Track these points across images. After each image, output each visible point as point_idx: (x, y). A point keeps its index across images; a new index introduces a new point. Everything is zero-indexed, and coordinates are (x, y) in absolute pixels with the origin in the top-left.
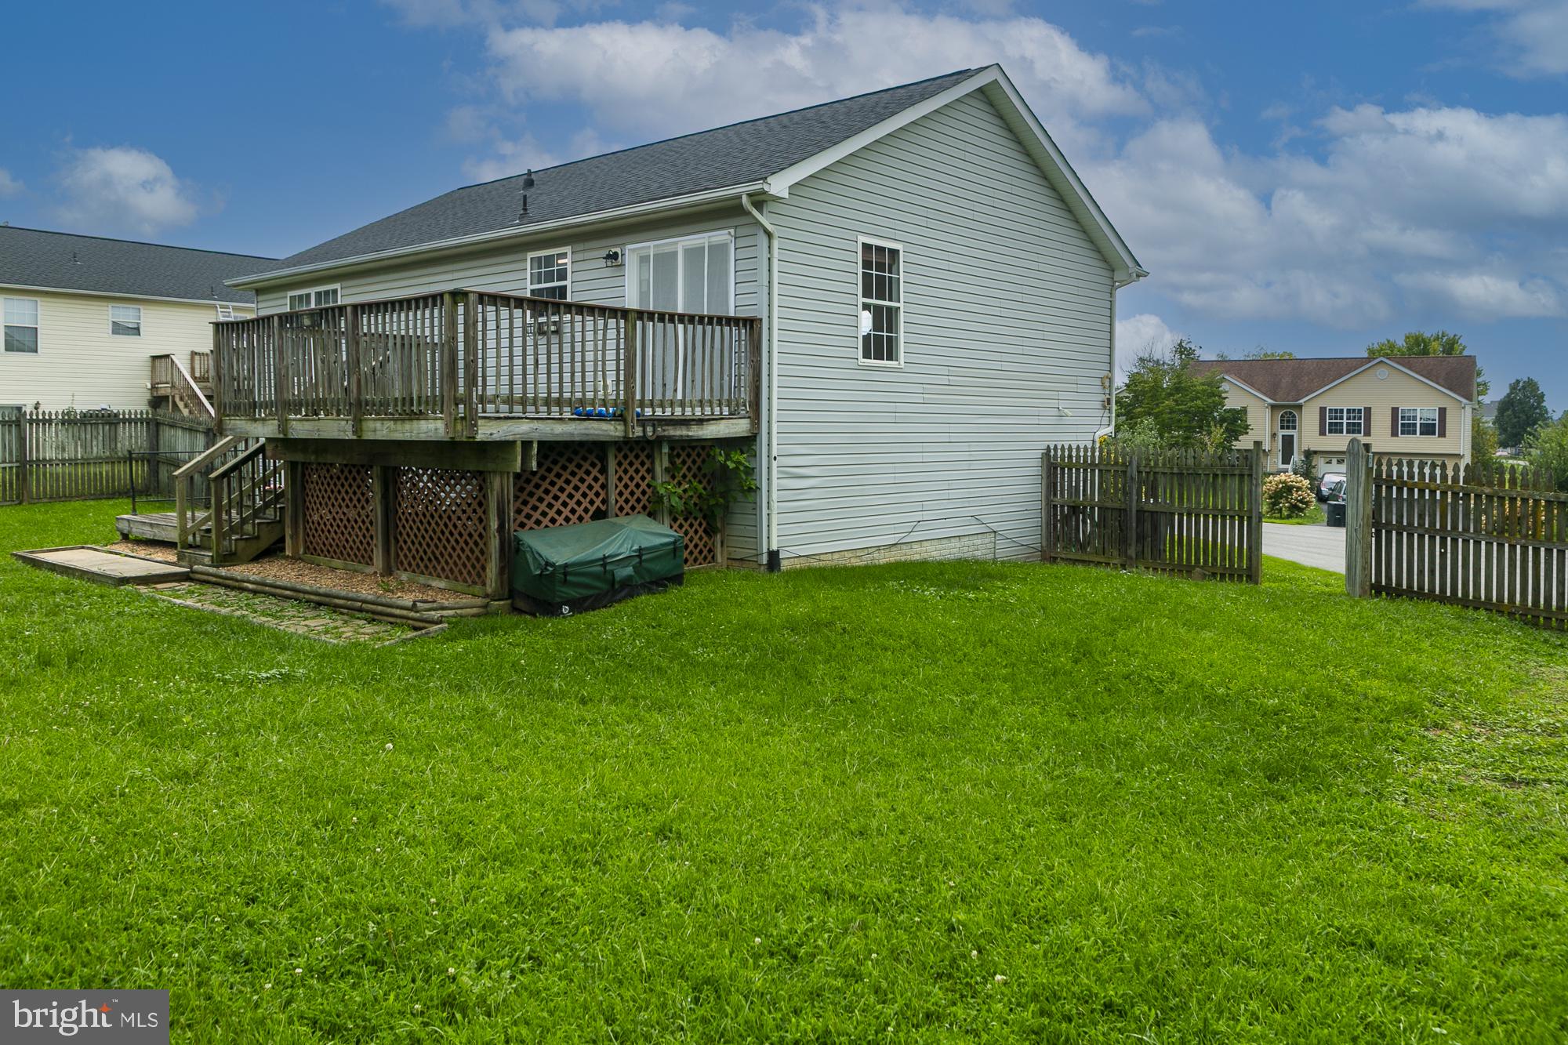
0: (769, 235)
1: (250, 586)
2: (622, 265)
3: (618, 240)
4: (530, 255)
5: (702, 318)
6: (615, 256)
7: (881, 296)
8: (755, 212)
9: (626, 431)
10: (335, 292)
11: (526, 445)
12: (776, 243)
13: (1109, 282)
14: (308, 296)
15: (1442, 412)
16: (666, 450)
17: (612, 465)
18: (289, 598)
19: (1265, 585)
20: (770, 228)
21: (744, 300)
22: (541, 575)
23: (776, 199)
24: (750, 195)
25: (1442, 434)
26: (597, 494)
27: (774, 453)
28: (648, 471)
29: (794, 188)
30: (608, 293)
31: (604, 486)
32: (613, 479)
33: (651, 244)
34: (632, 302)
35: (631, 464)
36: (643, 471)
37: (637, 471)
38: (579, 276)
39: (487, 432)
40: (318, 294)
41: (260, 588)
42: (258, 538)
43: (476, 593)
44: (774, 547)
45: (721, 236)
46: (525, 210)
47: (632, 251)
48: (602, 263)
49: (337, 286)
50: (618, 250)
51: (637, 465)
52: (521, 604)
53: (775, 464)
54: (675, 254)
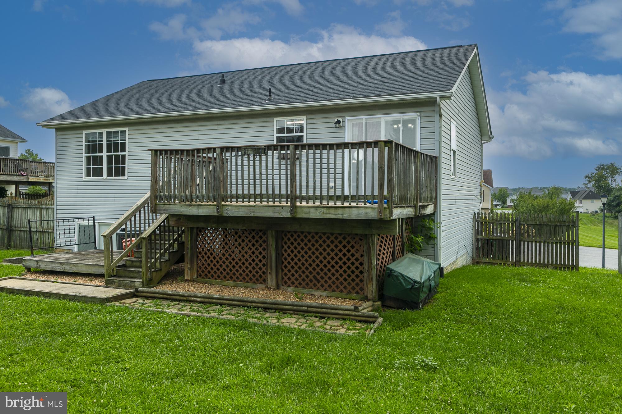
0: (441, 117)
1: (198, 299)
2: (343, 127)
3: (342, 115)
4: (276, 118)
6: (338, 122)
9: (415, 212)
10: (124, 132)
12: (442, 121)
13: (481, 141)
14: (101, 134)
18: (239, 306)
19: (580, 271)
21: (427, 147)
22: (411, 288)
26: (392, 244)
27: (441, 220)
33: (364, 117)
38: (313, 131)
40: (109, 134)
41: (207, 300)
42: (161, 270)
43: (353, 298)
46: (270, 96)
47: (350, 120)
49: (126, 129)
50: (340, 119)
52: (388, 303)
53: (441, 225)
54: (380, 123)
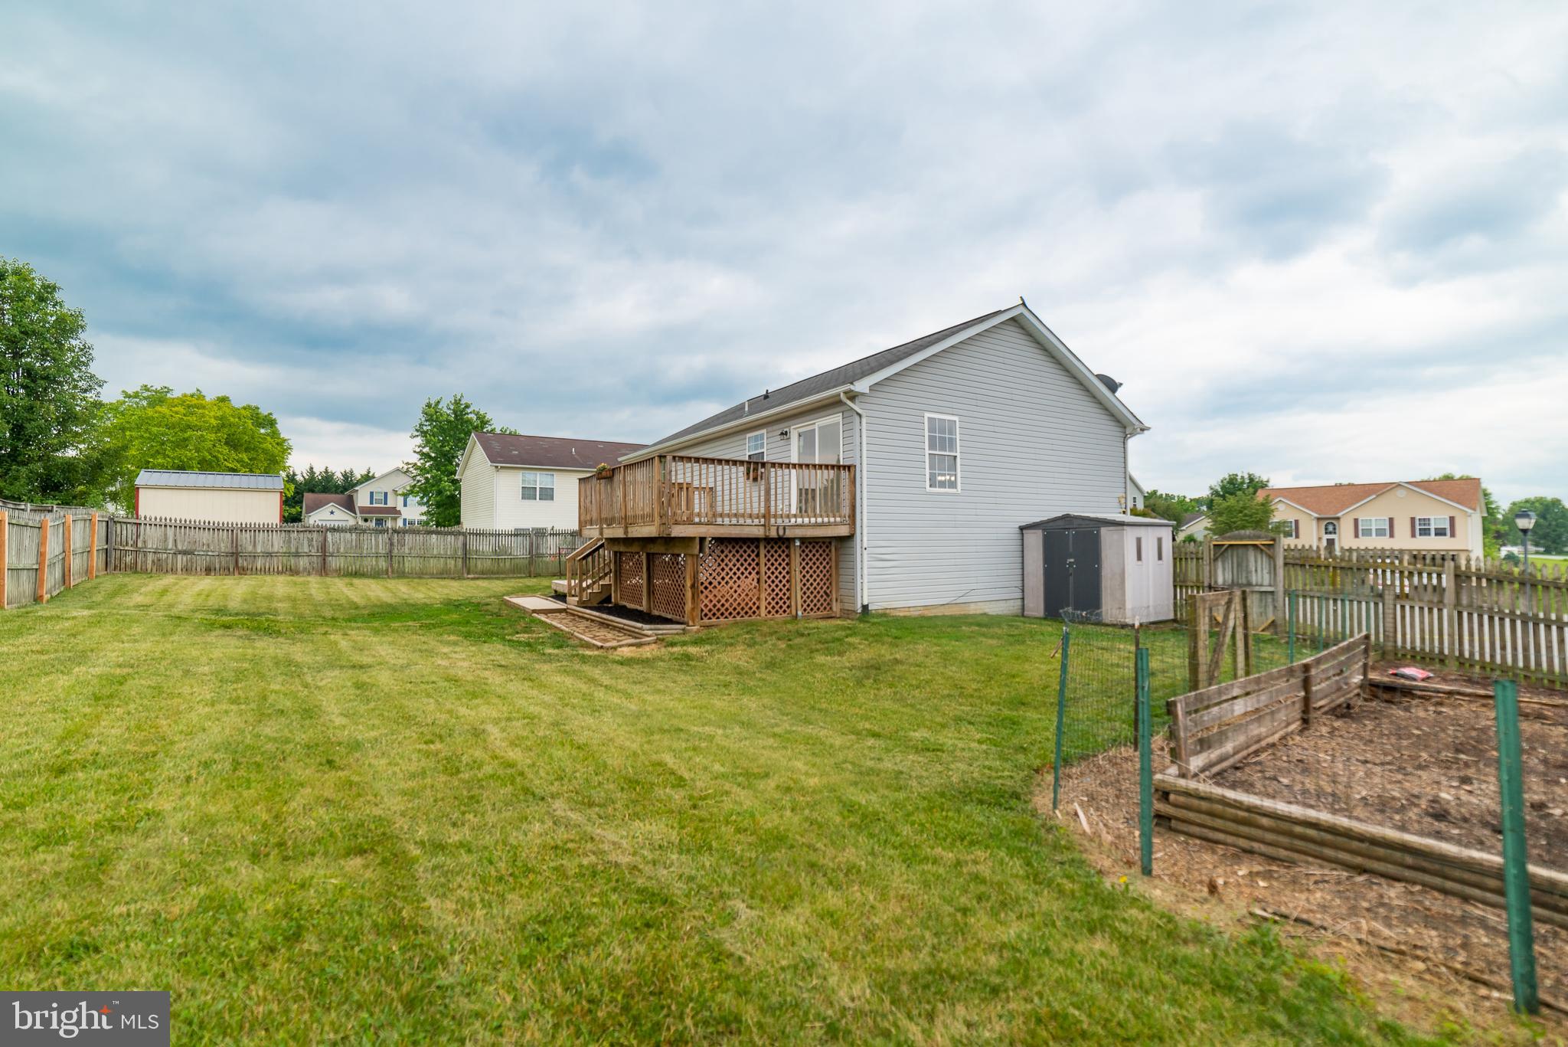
0: (860, 416)
2: (789, 438)
3: (786, 424)
4: (748, 435)
5: (814, 466)
6: (786, 433)
7: (943, 448)
8: (849, 403)
9: (767, 533)
11: (702, 540)
12: (864, 420)
13: (1122, 435)
15: (1452, 519)
16: (798, 543)
17: (763, 552)
20: (859, 411)
21: (848, 454)
23: (863, 394)
24: (845, 393)
25: (1453, 535)
26: (754, 569)
27: (865, 545)
28: (787, 556)
29: (871, 388)
30: (779, 456)
31: (758, 564)
32: (763, 560)
33: (803, 425)
34: (795, 460)
35: (776, 552)
36: (783, 556)
37: (780, 556)
38: (770, 446)
39: (678, 531)
44: (865, 603)
45: (835, 418)
47: (795, 430)
48: (779, 438)
50: (787, 430)
51: (780, 552)
53: (865, 552)
54: (814, 430)
